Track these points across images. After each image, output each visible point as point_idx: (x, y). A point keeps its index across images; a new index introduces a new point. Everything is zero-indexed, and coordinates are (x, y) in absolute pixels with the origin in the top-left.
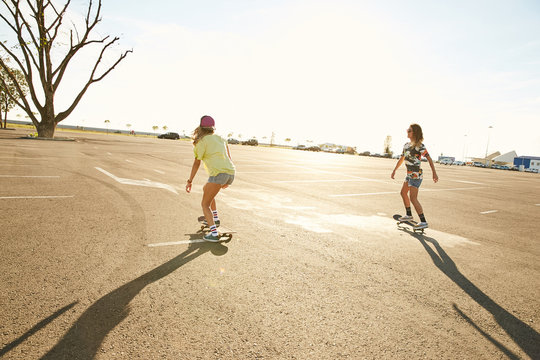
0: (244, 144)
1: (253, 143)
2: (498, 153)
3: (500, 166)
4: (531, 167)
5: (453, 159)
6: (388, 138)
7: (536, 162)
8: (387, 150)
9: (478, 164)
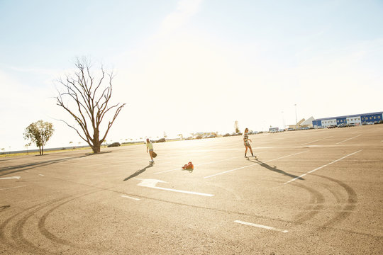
0: (157, 142)
1: (163, 140)
2: (304, 120)
3: (305, 128)
4: (322, 125)
5: (277, 129)
6: (236, 122)
7: (324, 121)
8: (237, 131)
9: (291, 129)
